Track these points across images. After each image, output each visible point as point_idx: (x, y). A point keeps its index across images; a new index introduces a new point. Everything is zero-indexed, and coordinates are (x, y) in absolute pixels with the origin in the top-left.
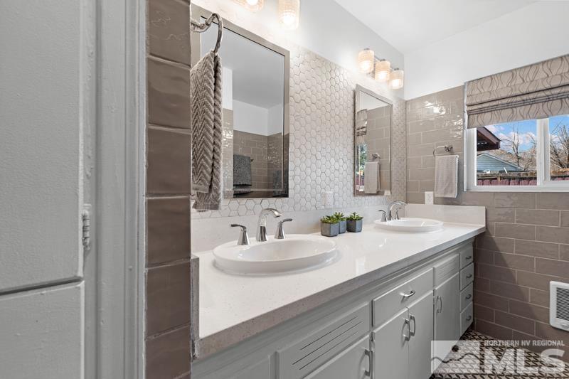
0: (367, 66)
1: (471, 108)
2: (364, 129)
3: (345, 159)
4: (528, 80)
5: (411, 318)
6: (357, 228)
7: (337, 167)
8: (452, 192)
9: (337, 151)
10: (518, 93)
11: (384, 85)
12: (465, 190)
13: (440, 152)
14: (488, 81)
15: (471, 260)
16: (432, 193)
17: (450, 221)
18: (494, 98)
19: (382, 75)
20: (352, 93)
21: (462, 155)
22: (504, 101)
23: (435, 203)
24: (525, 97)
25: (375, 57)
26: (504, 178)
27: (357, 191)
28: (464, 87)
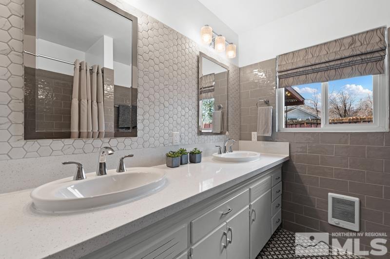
0: (207, 38)
1: (280, 74)
2: (213, 88)
3: (190, 107)
4: (316, 55)
5: (230, 230)
6: (197, 160)
7: (183, 113)
8: (268, 132)
9: (183, 101)
10: (309, 64)
11: (222, 55)
12: (277, 131)
13: (261, 105)
14: (291, 55)
15: (280, 179)
16: (256, 133)
17: (266, 153)
18: (294, 67)
19: (220, 47)
20: (196, 58)
21: (275, 107)
22: (301, 70)
23: (258, 140)
24: (313, 67)
25: (213, 31)
26: (308, 124)
27: (201, 131)
28: (276, 58)
